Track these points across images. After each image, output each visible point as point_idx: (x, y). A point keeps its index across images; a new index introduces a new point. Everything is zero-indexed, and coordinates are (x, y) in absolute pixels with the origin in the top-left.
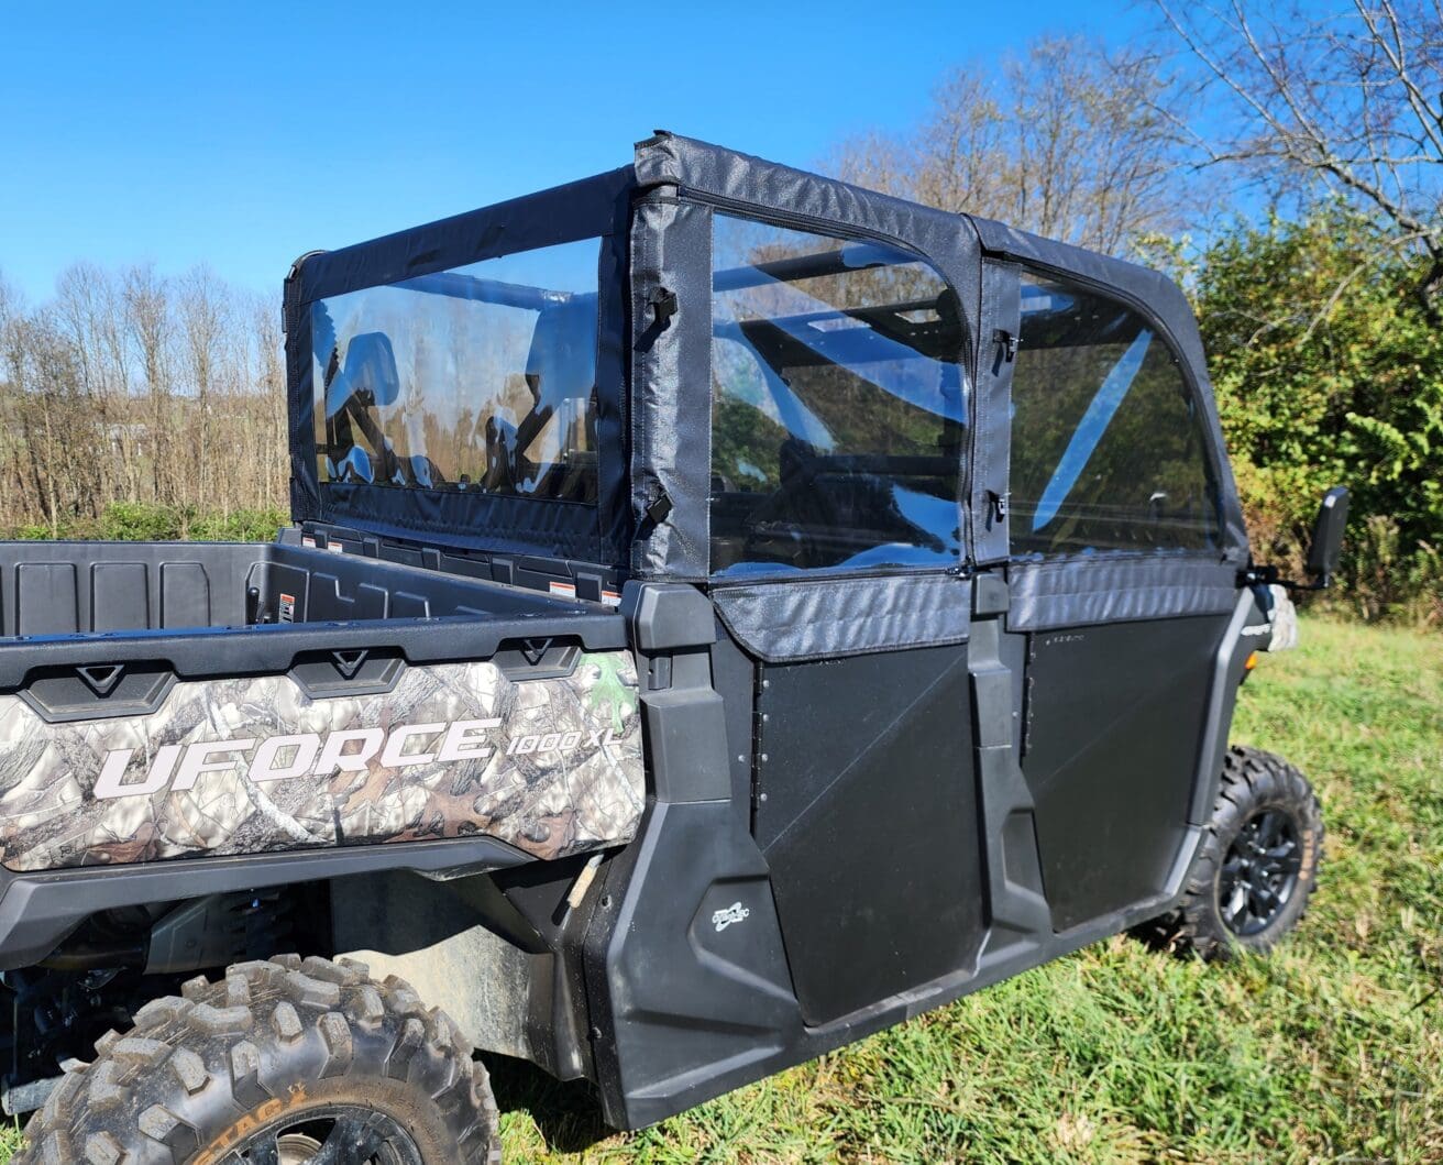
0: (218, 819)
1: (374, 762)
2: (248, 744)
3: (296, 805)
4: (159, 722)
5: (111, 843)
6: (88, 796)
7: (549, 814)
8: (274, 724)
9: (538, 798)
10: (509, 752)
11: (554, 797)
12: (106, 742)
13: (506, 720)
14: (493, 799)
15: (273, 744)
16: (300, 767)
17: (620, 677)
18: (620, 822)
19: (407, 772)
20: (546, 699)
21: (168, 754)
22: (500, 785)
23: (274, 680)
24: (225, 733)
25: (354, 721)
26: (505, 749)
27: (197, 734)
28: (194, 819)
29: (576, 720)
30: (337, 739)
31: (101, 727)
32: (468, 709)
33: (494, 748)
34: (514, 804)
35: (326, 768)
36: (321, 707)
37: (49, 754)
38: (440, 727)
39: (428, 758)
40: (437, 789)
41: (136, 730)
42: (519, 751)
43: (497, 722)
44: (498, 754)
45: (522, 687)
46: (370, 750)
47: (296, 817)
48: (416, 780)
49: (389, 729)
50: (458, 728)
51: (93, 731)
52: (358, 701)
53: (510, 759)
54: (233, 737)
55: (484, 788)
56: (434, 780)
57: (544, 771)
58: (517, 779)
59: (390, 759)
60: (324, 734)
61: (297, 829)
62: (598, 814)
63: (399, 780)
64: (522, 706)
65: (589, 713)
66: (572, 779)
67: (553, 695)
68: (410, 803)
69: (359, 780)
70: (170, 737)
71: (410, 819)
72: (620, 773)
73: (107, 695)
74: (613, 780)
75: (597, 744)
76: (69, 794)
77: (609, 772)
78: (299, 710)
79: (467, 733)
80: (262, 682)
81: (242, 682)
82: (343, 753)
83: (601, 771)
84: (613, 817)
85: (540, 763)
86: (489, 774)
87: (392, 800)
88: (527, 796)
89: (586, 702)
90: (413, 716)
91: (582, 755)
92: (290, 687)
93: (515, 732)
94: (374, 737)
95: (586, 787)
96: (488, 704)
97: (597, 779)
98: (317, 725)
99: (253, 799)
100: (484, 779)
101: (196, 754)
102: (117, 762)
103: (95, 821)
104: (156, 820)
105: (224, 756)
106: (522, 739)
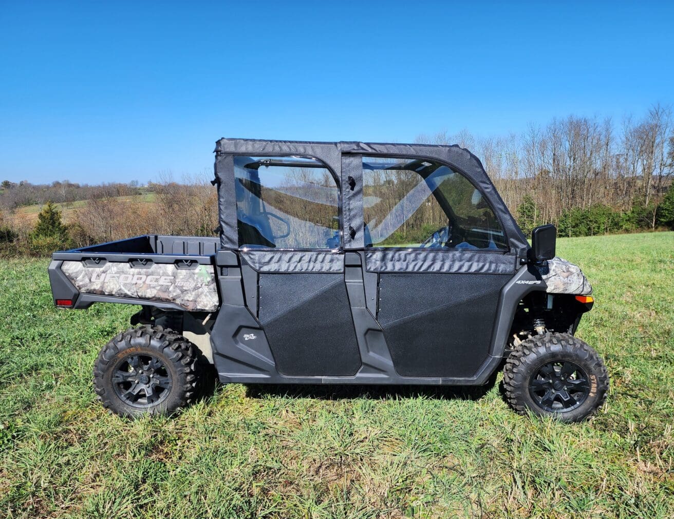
0: (113, 289)
1: (144, 282)
2: (118, 275)
3: (129, 289)
4: (102, 269)
5: (95, 290)
6: (90, 281)
7: (188, 301)
8: (123, 272)
9: (185, 296)
10: (176, 285)
11: (189, 297)
12: (93, 271)
13: (175, 277)
14: (173, 295)
15: (123, 276)
16: (129, 281)
17: (207, 271)
18: (209, 306)
19: (151, 286)
20: (185, 274)
21: (103, 275)
22: (174, 292)
23: (125, 264)
24: (114, 273)
25: (139, 273)
26: (175, 284)
27: (108, 272)
28: (109, 288)
29: (193, 279)
30: (136, 277)
31: (92, 269)
32: (165, 274)
33: (172, 283)
34: (178, 296)
35: (134, 282)
36: (133, 270)
37: (83, 272)
38: (159, 277)
39: (156, 283)
40: (159, 290)
41: (98, 270)
42: (178, 285)
43: (173, 278)
44: (173, 285)
45: (179, 271)
46: (143, 280)
47: (129, 291)
48: (154, 288)
49: (147, 276)
50: (163, 278)
51: (90, 269)
52: (141, 269)
53: (176, 286)
54: (115, 273)
55: (170, 292)
56: (158, 288)
57: (186, 290)
58: (178, 291)
59: (148, 282)
60: (133, 275)
61: (129, 293)
62: (202, 303)
63: (149, 287)
64: (179, 275)
65: (197, 278)
66: (194, 293)
67: (187, 273)
68: (153, 292)
69: (141, 286)
70: (104, 272)
71: (153, 296)
72: (208, 294)
73: (98, 263)
74: (206, 295)
75: (200, 286)
76: (87, 280)
77: (204, 293)
78: (128, 270)
79: (165, 279)
80: (123, 264)
81: (118, 263)
82: (138, 279)
83: (202, 293)
84: (207, 304)
85: (184, 288)
86: (171, 289)
87: (149, 291)
88: (181, 295)
89: (196, 276)
90: (152, 274)
91: (196, 288)
92: (128, 265)
93: (177, 280)
94: (144, 277)
95: (198, 296)
96: (170, 273)
97: (201, 294)
98: (132, 273)
99: (120, 286)
100: (170, 289)
101: (109, 276)
102: (94, 275)
103: (92, 285)
104: (102, 287)
105: (114, 277)
106: (179, 282)
